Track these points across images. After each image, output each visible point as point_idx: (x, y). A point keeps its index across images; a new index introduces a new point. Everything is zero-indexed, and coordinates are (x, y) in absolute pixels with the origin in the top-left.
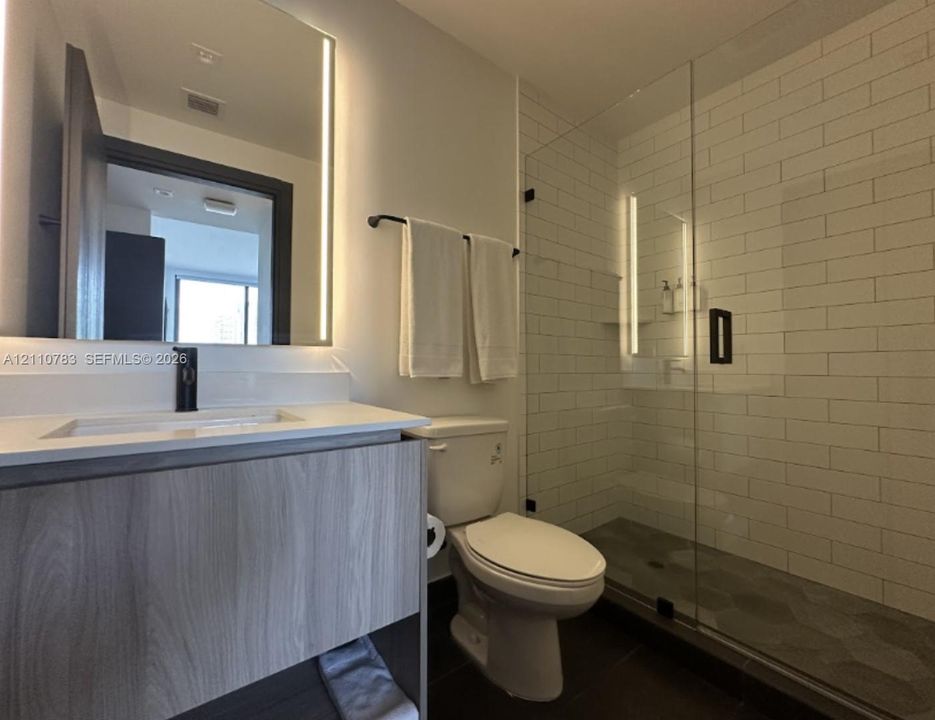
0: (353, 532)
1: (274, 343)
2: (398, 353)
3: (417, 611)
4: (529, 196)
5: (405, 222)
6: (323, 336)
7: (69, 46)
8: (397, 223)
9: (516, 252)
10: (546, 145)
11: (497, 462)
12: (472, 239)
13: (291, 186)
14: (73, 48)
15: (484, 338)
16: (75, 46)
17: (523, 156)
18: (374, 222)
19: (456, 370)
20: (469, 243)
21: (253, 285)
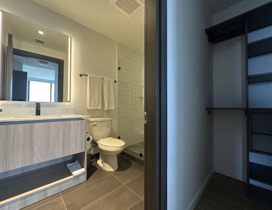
0: (71, 136)
1: (58, 102)
2: (86, 104)
3: (84, 151)
4: (119, 68)
5: (88, 75)
6: (69, 100)
7: (9, 34)
8: (86, 76)
9: (115, 81)
10: (129, 55)
11: (109, 127)
12: (104, 79)
13: (63, 61)
14: (10, 34)
15: (106, 101)
16: (10, 33)
17: (118, 60)
18: (81, 75)
19: (100, 107)
20: (103, 80)
21: (53, 83)
